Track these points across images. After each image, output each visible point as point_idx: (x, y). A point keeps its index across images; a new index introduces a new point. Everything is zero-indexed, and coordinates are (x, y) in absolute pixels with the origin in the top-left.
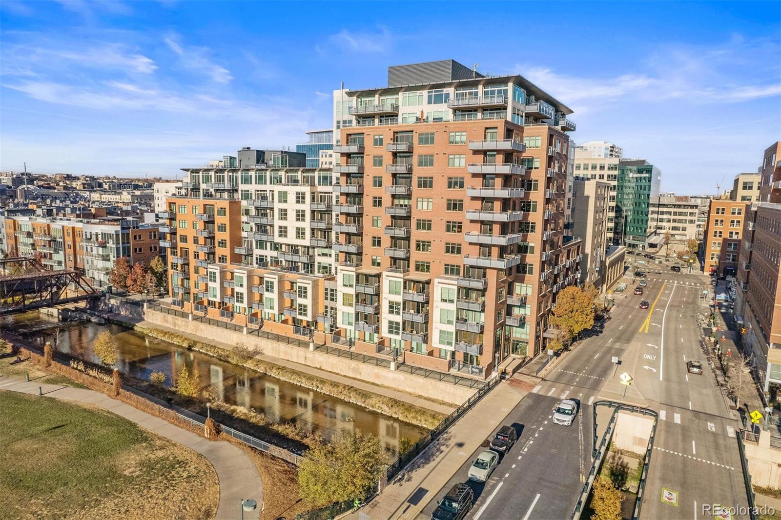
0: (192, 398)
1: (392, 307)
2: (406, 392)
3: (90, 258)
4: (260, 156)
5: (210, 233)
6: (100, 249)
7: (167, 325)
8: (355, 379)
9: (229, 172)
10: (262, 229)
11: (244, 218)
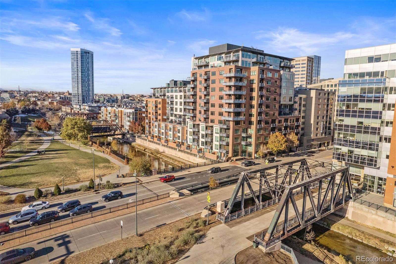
1: (203, 136)
3: (125, 121)
4: (176, 83)
5: (156, 111)
6: (128, 118)
7: (141, 143)
10: (172, 109)
11: (167, 106)
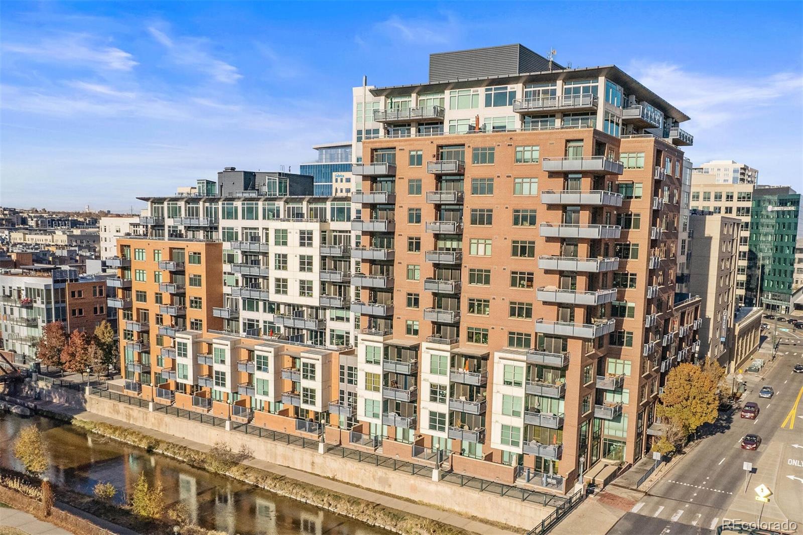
0: (154, 519)
1: (436, 393)
2: (454, 512)
3: (9, 324)
4: (250, 180)
5: (178, 288)
6: (24, 311)
7: (119, 418)
8: (382, 493)
9: (205, 202)
10: (252, 282)
11: (227, 268)
